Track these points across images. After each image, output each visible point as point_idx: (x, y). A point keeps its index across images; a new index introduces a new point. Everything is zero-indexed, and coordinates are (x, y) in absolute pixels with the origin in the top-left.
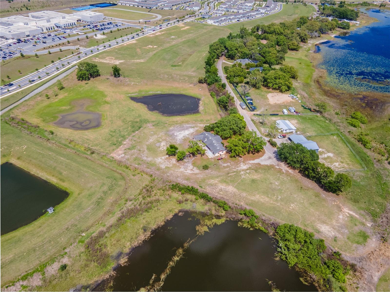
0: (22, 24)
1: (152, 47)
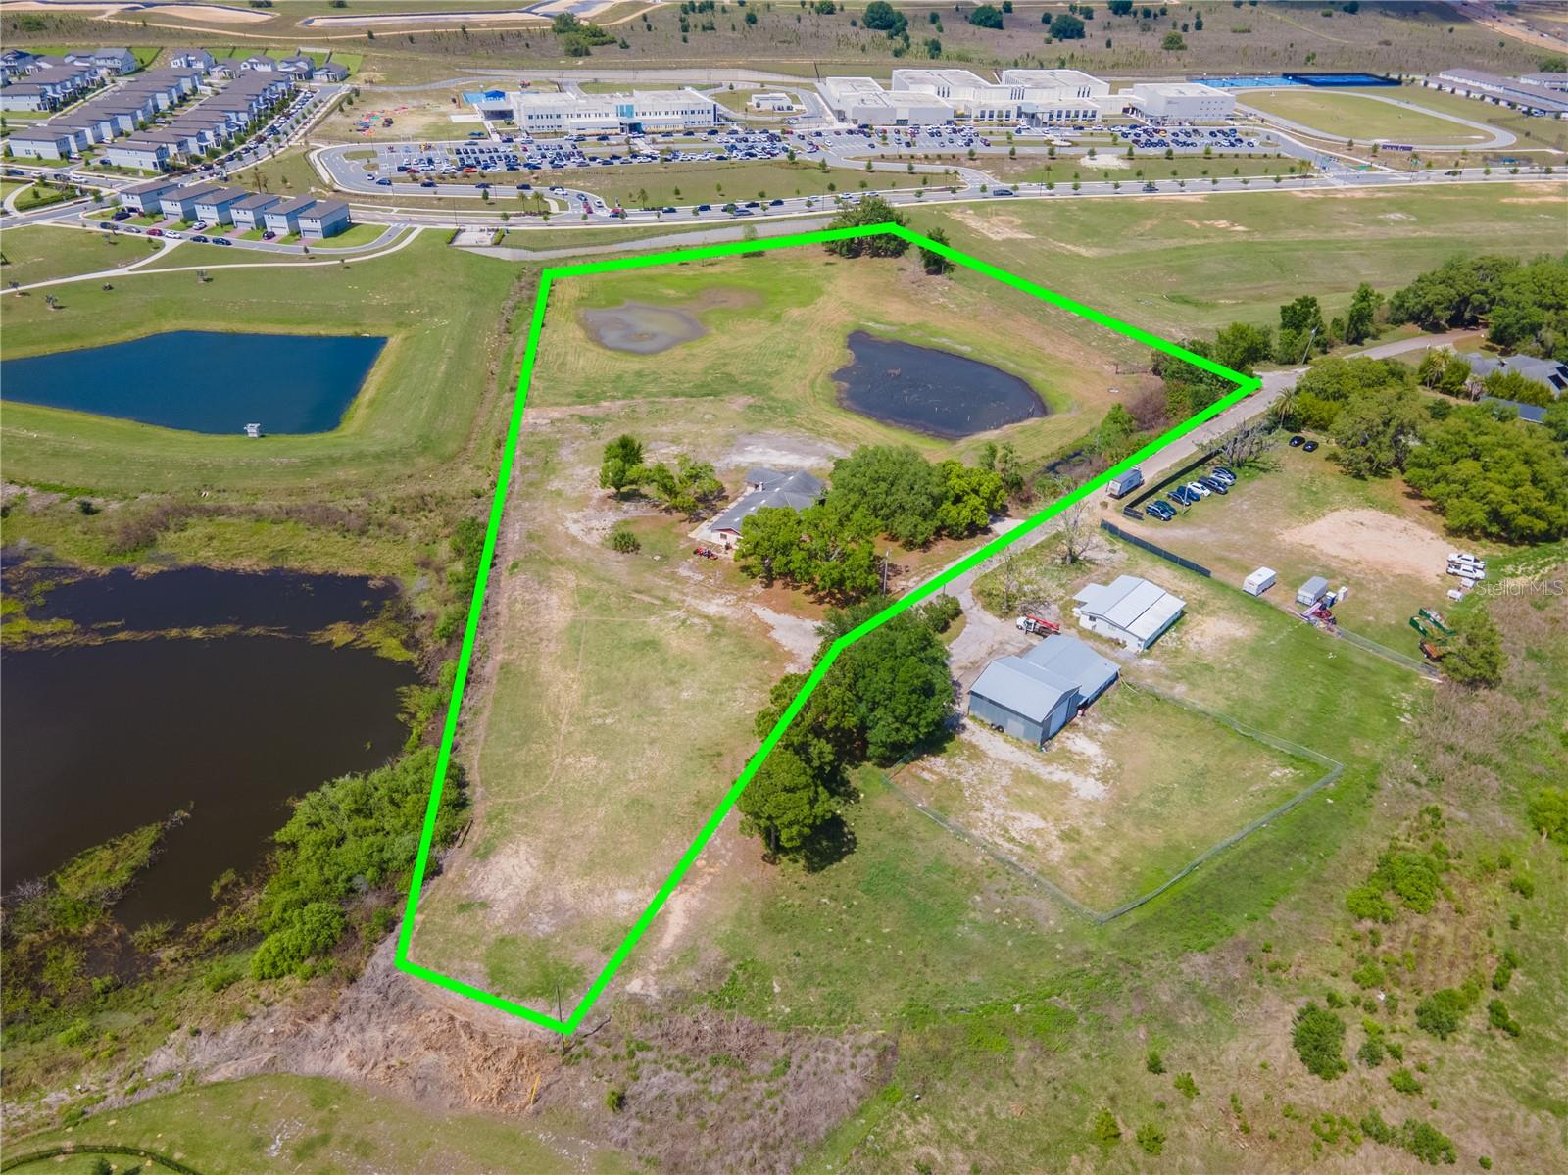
0: (931, 91)
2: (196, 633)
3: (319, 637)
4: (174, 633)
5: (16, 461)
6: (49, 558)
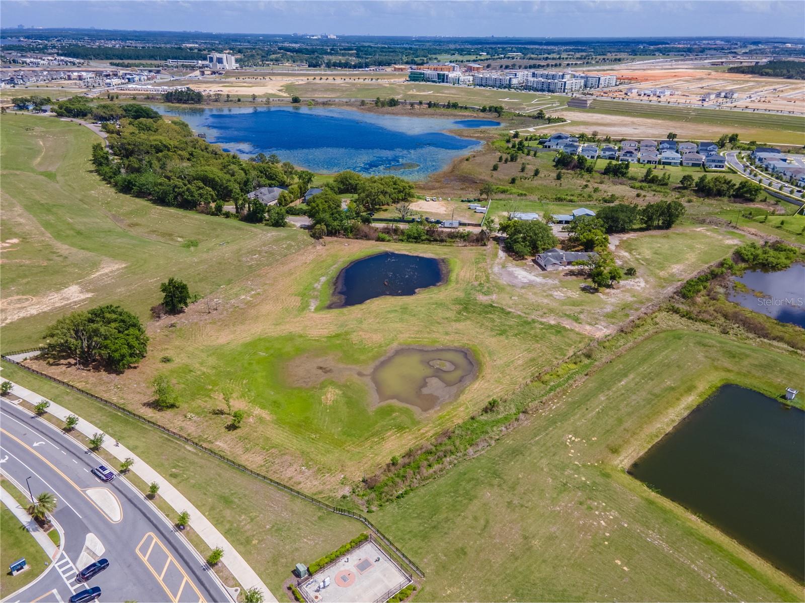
1: (7, 245)
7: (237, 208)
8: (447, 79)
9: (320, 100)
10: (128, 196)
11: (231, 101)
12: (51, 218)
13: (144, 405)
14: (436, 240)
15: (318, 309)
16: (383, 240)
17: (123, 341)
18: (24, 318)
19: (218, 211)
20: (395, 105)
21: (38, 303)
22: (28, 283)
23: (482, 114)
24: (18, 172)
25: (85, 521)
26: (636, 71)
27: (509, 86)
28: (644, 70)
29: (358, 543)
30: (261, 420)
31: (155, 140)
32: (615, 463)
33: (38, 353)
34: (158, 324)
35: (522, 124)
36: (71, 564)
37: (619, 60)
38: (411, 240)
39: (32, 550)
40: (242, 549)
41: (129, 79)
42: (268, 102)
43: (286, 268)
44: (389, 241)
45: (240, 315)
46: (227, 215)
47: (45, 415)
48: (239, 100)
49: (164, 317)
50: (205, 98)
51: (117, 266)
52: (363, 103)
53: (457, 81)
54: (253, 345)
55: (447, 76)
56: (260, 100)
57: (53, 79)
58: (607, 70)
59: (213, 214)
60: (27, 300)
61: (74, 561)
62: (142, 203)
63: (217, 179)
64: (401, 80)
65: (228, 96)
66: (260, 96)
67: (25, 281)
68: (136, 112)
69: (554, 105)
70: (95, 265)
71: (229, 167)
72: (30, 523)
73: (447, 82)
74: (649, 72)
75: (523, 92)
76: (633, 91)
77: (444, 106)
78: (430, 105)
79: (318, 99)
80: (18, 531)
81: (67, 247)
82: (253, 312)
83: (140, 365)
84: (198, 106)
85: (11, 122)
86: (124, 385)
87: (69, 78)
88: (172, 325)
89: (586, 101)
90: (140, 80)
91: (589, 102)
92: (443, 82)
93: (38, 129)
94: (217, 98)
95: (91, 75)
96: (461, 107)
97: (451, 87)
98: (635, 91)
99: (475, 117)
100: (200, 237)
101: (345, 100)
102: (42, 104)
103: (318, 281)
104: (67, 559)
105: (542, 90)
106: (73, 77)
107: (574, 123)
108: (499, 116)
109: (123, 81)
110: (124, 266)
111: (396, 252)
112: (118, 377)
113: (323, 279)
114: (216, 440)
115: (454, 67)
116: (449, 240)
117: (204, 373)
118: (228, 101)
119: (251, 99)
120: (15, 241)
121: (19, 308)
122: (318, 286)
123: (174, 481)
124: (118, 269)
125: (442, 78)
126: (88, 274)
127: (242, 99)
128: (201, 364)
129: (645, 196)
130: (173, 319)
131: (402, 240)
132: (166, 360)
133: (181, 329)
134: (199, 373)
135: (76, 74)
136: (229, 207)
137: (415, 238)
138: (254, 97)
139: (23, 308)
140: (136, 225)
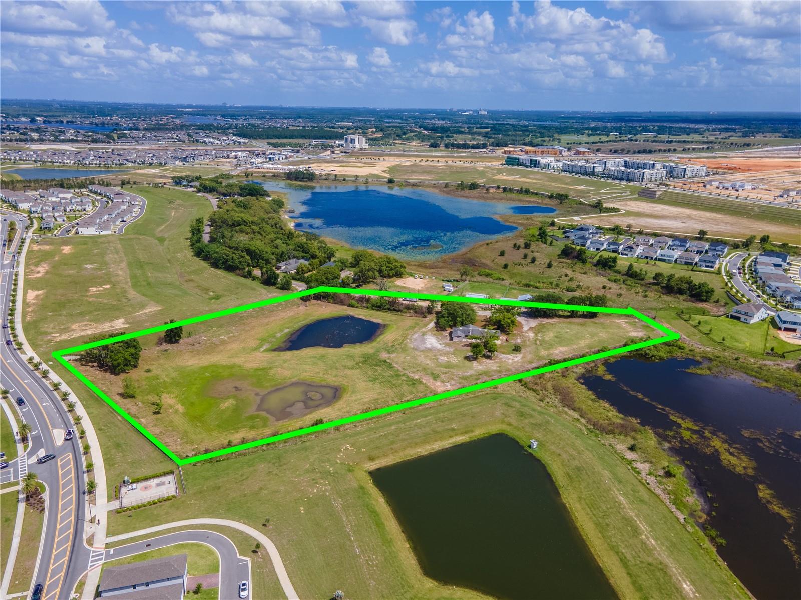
1: (102, 289)
2: (640, 396)
3: (614, 379)
4: (646, 400)
5: (638, 492)
6: (660, 444)
7: (262, 273)
8: (538, 164)
9: (412, 181)
10: (198, 259)
11: (338, 180)
12: (138, 272)
13: (118, 394)
14: (395, 310)
15: (266, 351)
16: (353, 306)
17: (122, 355)
18: (82, 336)
19: (249, 275)
20: (474, 189)
21: (95, 328)
22: (98, 314)
23: (547, 201)
24: (141, 237)
25: (44, 444)
26: (752, 159)
27: (593, 173)
28: (762, 158)
29: (165, 474)
30: (176, 411)
31: (239, 217)
32: (366, 466)
33: (78, 357)
34: (158, 348)
35: (575, 212)
36: (26, 460)
37: (749, 145)
38: (374, 308)
39: (12, 451)
40: (108, 467)
41: (270, 159)
42: (367, 182)
43: (266, 321)
44: (357, 307)
45: (212, 348)
46: (254, 278)
47: (58, 391)
48: (344, 180)
49: (164, 344)
50: (318, 176)
51: (155, 309)
52: (446, 186)
53: (548, 166)
54: (205, 368)
55: (539, 161)
56: (362, 179)
57: (216, 157)
58: (719, 157)
59: (245, 277)
60: (90, 325)
61: (28, 459)
62: (204, 264)
63: (257, 251)
64: (496, 164)
65: (336, 175)
66: (362, 177)
67: (96, 313)
68: (250, 190)
69: (624, 194)
70: (143, 306)
71: (275, 242)
72: (19, 440)
73: (538, 167)
74: (767, 160)
75: (602, 180)
76: (713, 183)
77: (518, 191)
78: (505, 190)
79: (410, 181)
80: (11, 442)
81: (135, 293)
82: (221, 348)
83: (131, 371)
84: (309, 184)
85: (164, 196)
86: (115, 382)
87: (228, 157)
88: (166, 351)
89: (655, 191)
90: (279, 159)
91: (658, 193)
92: (535, 166)
93: (178, 202)
94: (327, 177)
95: (245, 154)
96: (533, 193)
97: (538, 172)
98: (716, 184)
99: (538, 203)
100: (226, 293)
101: (433, 182)
102: (192, 181)
103: (281, 331)
104: (26, 458)
105: (622, 179)
106: (230, 156)
107: (629, 214)
108: (561, 203)
109: (265, 160)
110: (160, 309)
111: (357, 316)
112: (115, 377)
113: (287, 331)
114: (142, 418)
115: (562, 150)
116: (405, 310)
117: (164, 381)
118: (335, 180)
119: (354, 179)
120: (108, 286)
121: (83, 330)
122: (279, 335)
123: (98, 432)
124: (154, 311)
125: (535, 163)
126: (136, 312)
127: (347, 178)
128: (167, 376)
129: (610, 288)
130: (169, 346)
131: (368, 308)
132: (149, 371)
133: (169, 353)
134: (161, 380)
135: (234, 153)
136: (257, 272)
137: (379, 307)
138: (357, 177)
139: (85, 330)
140: (192, 280)
